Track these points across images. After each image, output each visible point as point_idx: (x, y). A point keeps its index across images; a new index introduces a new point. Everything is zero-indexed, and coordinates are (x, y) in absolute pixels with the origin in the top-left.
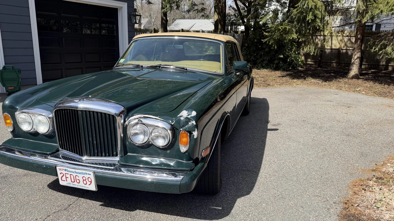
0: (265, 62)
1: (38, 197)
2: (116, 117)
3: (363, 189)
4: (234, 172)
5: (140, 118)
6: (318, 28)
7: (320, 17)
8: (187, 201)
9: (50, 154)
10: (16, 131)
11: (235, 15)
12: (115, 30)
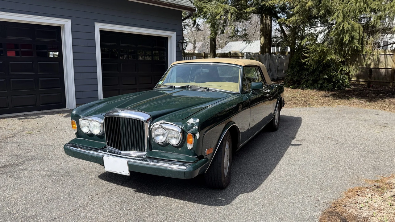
0: (310, 82)
1: (91, 183)
2: (145, 123)
3: (357, 194)
4: (245, 176)
5: (161, 123)
6: (355, 48)
7: (358, 38)
8: (199, 192)
9: (100, 149)
10: (79, 133)
11: (281, 37)
12: (165, 56)
